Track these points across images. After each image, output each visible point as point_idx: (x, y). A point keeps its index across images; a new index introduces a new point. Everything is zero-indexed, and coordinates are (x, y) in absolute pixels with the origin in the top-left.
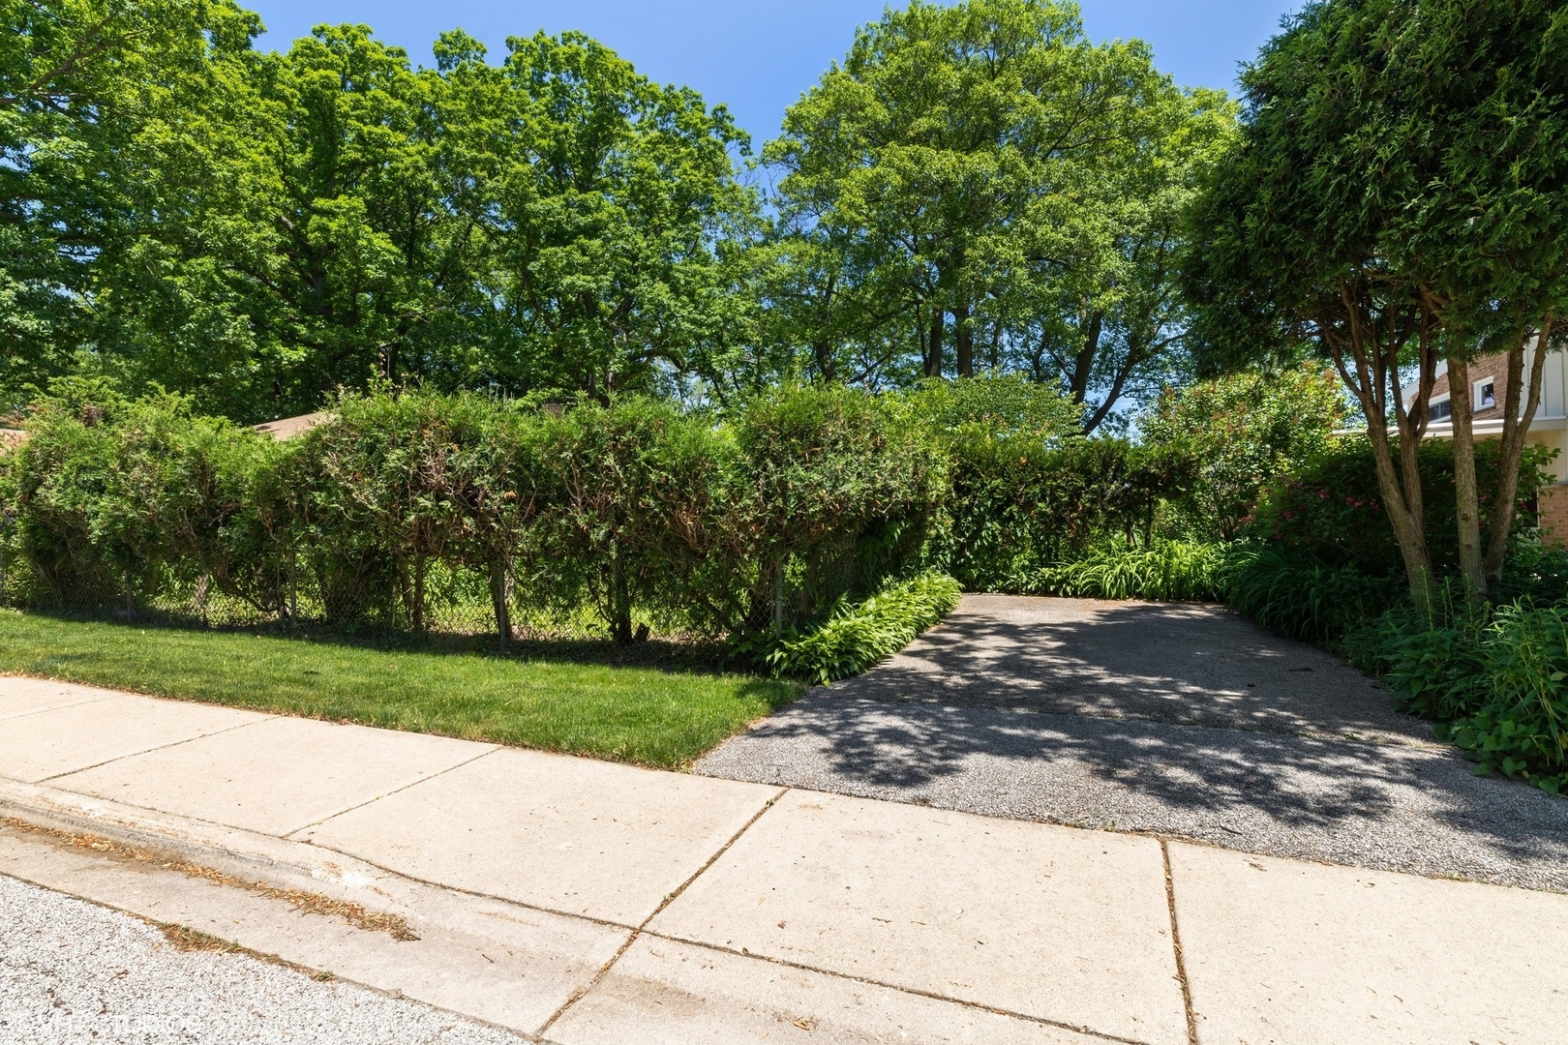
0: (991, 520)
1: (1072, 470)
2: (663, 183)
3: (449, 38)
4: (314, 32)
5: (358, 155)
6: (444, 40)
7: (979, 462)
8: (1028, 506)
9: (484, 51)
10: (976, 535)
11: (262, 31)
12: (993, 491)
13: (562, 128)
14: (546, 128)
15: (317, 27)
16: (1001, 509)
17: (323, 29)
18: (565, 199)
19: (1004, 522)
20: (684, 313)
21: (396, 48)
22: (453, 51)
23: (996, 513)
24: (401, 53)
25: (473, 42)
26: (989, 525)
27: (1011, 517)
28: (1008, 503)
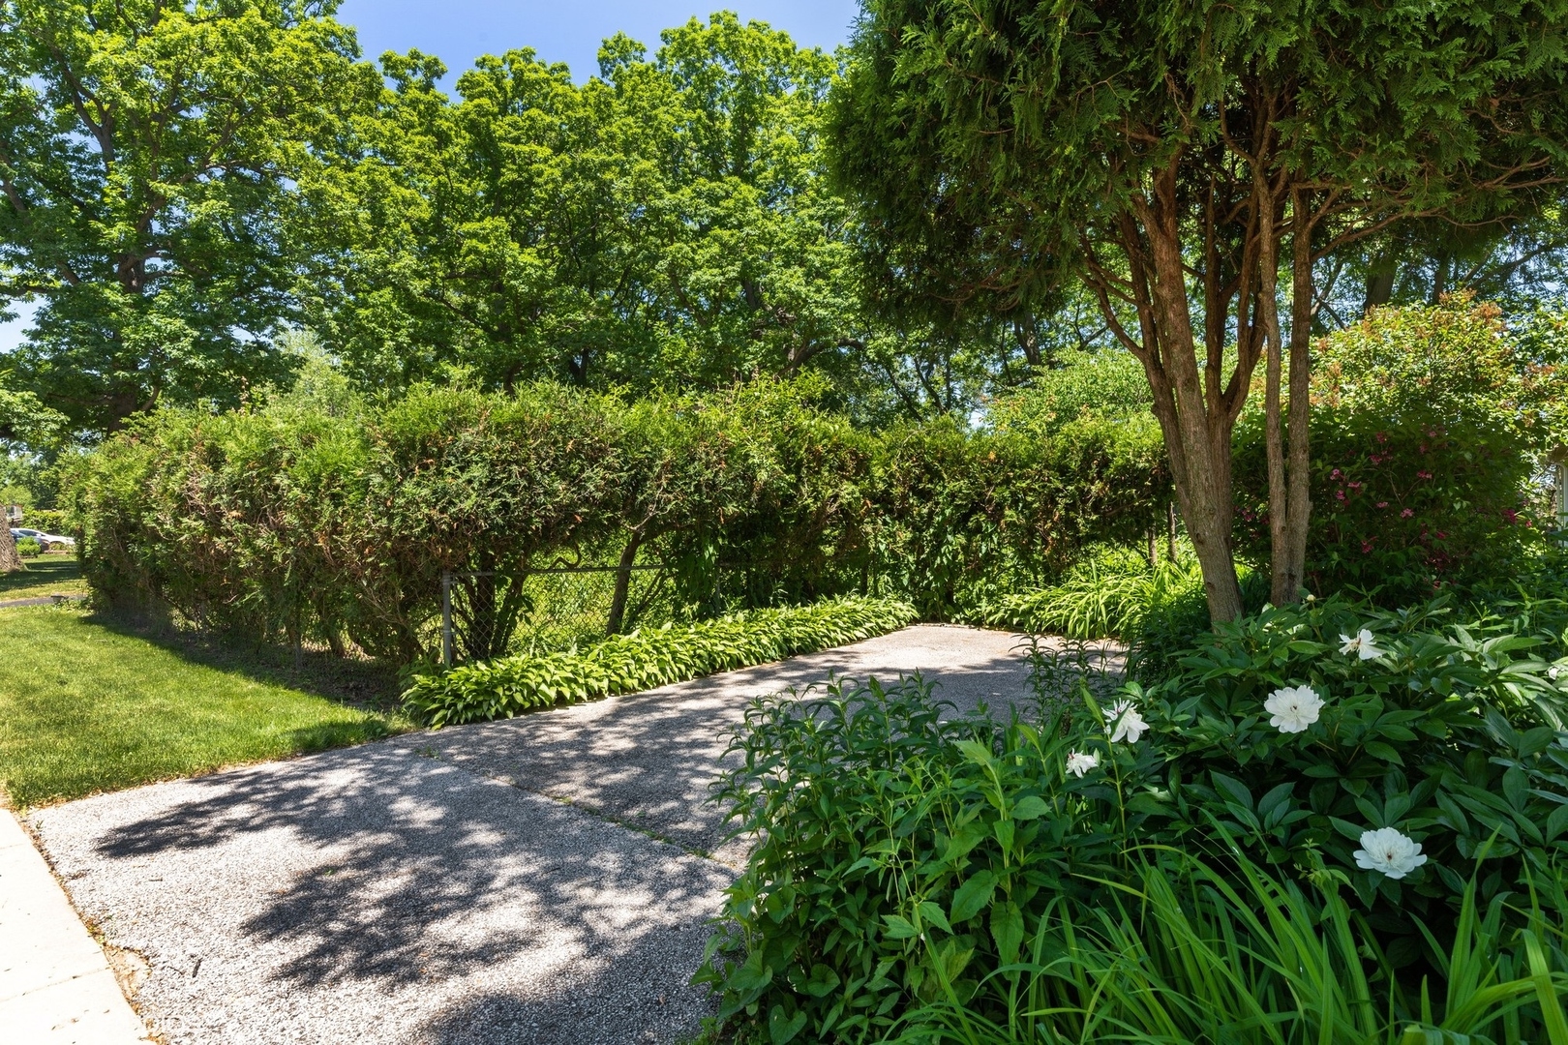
0: (954, 533)
1: (1046, 467)
2: (804, 158)
3: (611, 43)
4: (477, 64)
5: (515, 176)
6: (606, 48)
7: (942, 461)
8: (996, 516)
9: (644, 50)
10: (936, 551)
11: (443, 72)
12: (953, 495)
13: (695, 116)
14: (680, 119)
15: (479, 59)
16: (966, 518)
17: (484, 60)
18: (694, 191)
19: (970, 534)
20: (819, 298)
21: (558, 63)
22: (616, 54)
23: (960, 524)
24: (564, 68)
25: (632, 43)
26: (950, 538)
27: (978, 529)
28: (973, 511)
